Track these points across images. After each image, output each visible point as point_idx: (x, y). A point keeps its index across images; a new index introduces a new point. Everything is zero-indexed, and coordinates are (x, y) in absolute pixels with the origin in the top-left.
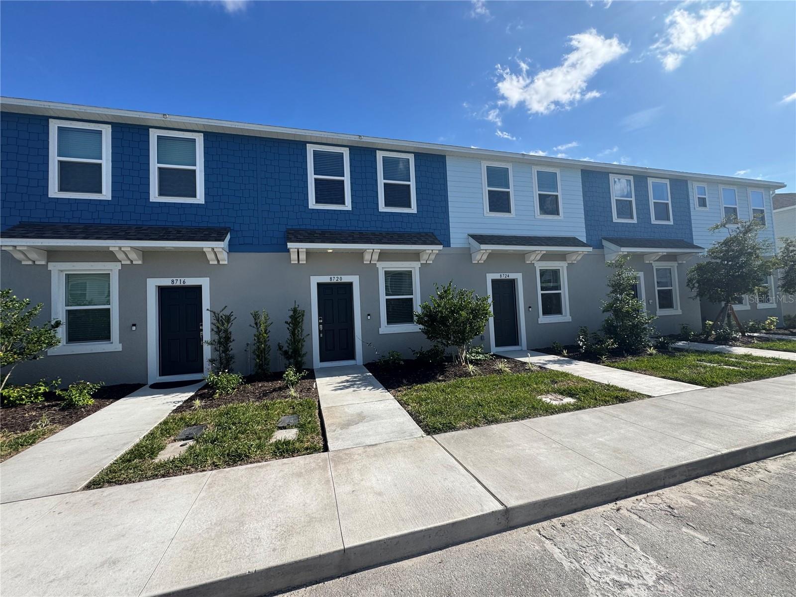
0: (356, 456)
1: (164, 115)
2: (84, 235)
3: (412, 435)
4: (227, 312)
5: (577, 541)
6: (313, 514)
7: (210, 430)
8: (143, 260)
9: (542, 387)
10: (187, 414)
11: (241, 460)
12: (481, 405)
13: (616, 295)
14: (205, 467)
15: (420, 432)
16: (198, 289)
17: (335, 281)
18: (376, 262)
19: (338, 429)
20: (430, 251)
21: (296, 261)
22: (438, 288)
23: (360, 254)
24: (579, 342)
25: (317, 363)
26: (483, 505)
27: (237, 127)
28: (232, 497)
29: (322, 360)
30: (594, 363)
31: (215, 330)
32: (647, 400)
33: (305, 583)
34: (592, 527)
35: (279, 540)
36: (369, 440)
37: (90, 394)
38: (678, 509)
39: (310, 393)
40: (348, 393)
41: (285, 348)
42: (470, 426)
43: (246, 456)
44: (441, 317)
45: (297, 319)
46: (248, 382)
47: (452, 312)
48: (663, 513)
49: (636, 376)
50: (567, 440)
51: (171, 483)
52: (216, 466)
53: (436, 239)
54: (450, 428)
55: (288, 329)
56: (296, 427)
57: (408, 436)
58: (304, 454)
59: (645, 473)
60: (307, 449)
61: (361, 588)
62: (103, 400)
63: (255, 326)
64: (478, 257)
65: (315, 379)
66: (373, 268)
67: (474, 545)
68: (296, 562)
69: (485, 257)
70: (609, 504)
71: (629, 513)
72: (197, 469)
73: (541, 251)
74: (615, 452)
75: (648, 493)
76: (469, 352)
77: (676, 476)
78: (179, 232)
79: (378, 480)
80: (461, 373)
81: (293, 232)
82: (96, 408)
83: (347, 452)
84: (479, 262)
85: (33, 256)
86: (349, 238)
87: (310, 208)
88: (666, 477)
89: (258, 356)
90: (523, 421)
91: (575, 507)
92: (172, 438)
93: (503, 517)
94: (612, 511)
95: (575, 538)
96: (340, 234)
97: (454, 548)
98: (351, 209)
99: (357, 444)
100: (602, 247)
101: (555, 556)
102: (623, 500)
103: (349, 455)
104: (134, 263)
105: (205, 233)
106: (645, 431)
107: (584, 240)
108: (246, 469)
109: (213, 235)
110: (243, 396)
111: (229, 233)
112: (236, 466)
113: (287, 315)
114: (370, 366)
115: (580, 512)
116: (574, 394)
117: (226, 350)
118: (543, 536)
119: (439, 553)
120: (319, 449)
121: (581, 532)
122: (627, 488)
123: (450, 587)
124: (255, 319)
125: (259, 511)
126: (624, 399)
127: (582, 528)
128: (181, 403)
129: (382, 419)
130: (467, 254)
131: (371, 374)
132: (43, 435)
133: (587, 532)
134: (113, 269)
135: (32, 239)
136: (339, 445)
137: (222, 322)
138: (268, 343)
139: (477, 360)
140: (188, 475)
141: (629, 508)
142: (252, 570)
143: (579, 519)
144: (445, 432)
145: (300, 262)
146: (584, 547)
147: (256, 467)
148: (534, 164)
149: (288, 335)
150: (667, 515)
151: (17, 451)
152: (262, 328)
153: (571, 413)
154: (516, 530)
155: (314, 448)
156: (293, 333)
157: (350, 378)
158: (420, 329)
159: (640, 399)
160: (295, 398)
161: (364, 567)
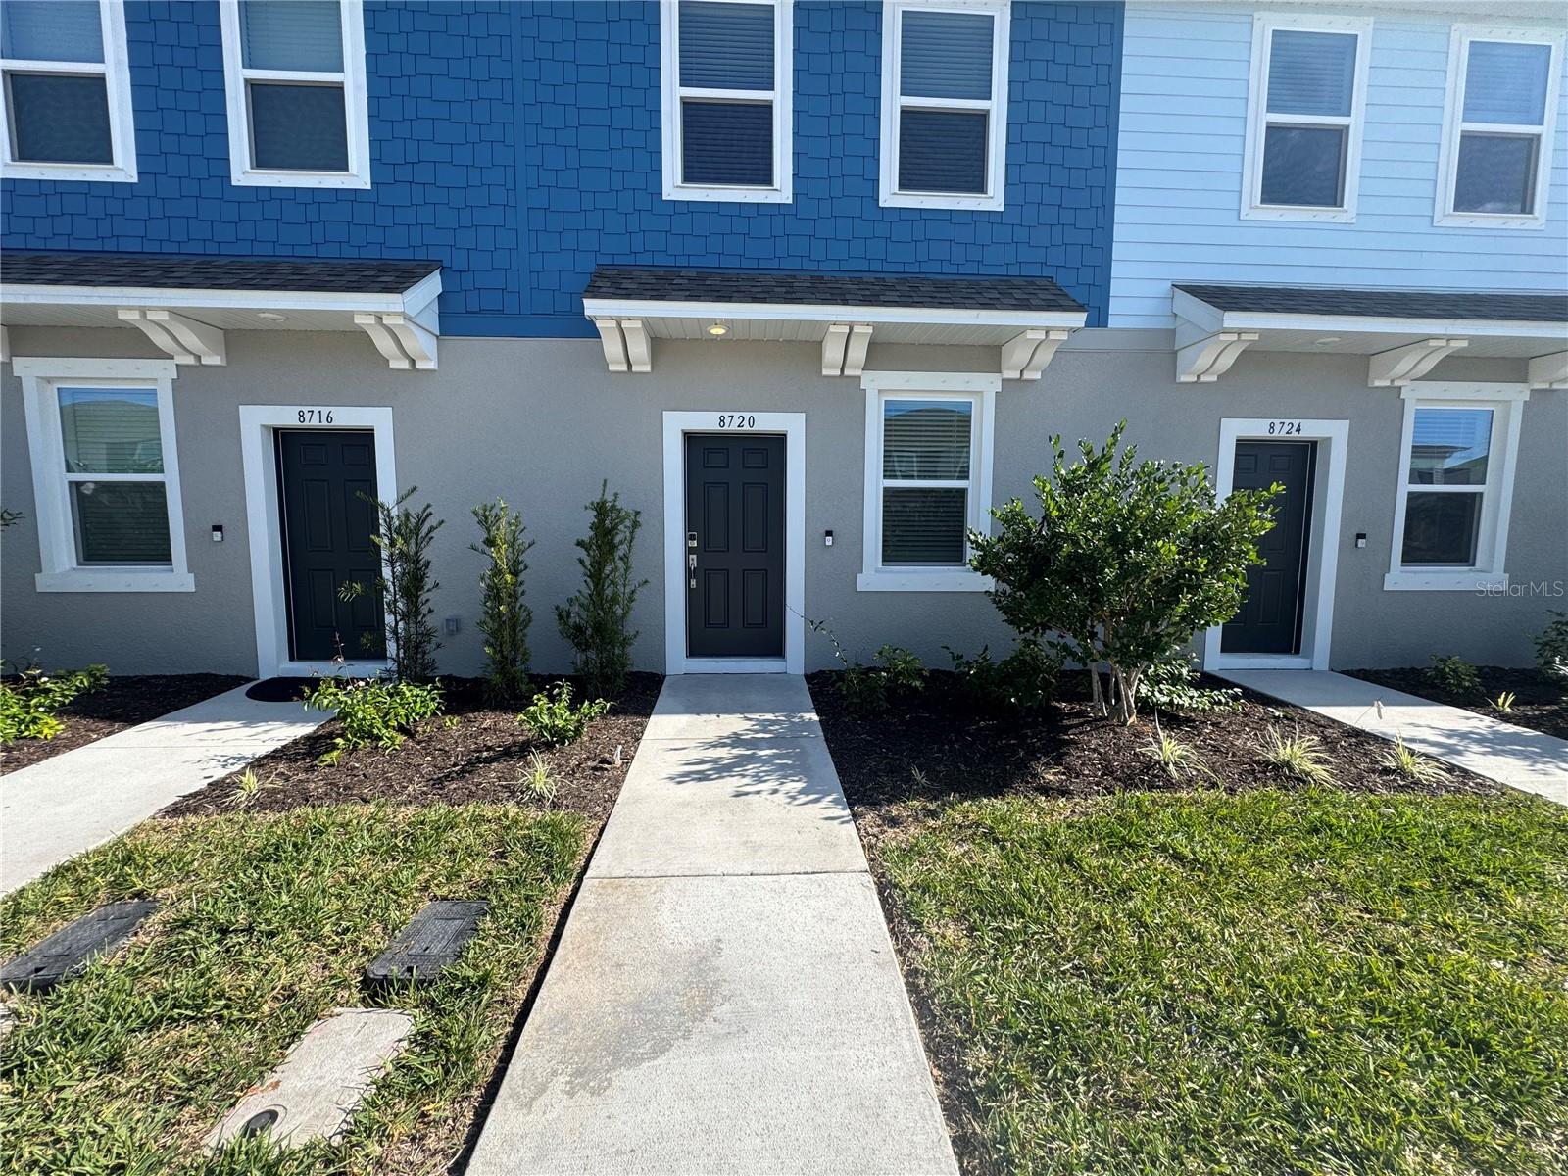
8: (224, 353)
16: (364, 439)
17: (734, 427)
18: (859, 373)
20: (1041, 332)
21: (620, 363)
23: (807, 347)
25: (677, 658)
29: (694, 651)
39: (599, 778)
45: (611, 532)
53: (1066, 295)
62: (96, 725)
64: (1204, 361)
65: (648, 716)
66: (849, 390)
69: (1227, 361)
73: (1450, 339)
80: (1130, 768)
81: (613, 271)
84: (1203, 379)
86: (776, 289)
87: (664, 196)
89: (494, 639)
96: (751, 280)
98: (790, 201)
104: (204, 362)
124: (486, 529)
130: (1160, 351)
131: (816, 718)
134: (157, 377)
138: (520, 602)
145: (635, 369)
148: (1459, 21)
149: (581, 583)
156: (596, 576)
157: (749, 725)
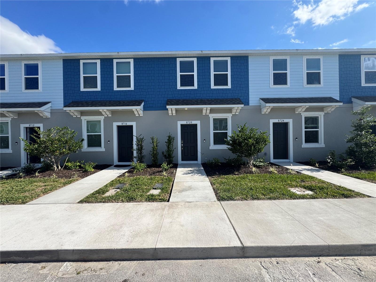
0: (180, 206)
1: (118, 52)
2: (91, 105)
3: (210, 200)
4: (141, 137)
5: (282, 274)
6: (150, 229)
7: (127, 186)
8: (112, 114)
9: (294, 183)
10: (121, 179)
11: (133, 200)
12: (252, 189)
13: (357, 132)
14: (119, 201)
15: (215, 199)
16: (131, 127)
17: (189, 123)
18: (208, 114)
19: (177, 192)
20: (237, 108)
21: (171, 114)
22: (239, 127)
23: (201, 110)
24: (328, 160)
25: (180, 161)
26: (231, 242)
27: (146, 54)
28: (123, 215)
29: (182, 160)
30: (336, 172)
31: (137, 144)
32: (366, 199)
33: (137, 259)
34: (297, 268)
35: (131, 238)
36: (189, 199)
37: (92, 167)
38: (365, 272)
39: (172, 174)
40: (188, 176)
41: (165, 154)
42: (242, 199)
43: (134, 199)
44: (239, 142)
45: (170, 140)
46: (148, 167)
47: (245, 139)
48: (352, 271)
49: (364, 183)
50: (298, 215)
51: (104, 205)
52: (123, 201)
53: (241, 101)
54: (230, 199)
55: (166, 145)
56: (160, 189)
57: (208, 200)
58: (158, 202)
59: (345, 244)
60: (160, 199)
61: (159, 268)
62: (97, 170)
63: (152, 143)
64: (265, 110)
65: (177, 168)
66: (207, 117)
67: (221, 261)
68: (134, 249)
69: (269, 110)
70: (314, 257)
71: (326, 266)
72: (115, 201)
73: (305, 106)
74: (328, 227)
75: (345, 256)
76: (255, 161)
77: (371, 250)
78: (124, 103)
79: (184, 219)
80: (248, 172)
81: (170, 100)
82: (94, 173)
83: (177, 203)
84: (266, 113)
85: (76, 114)
86: (195, 103)
87: (178, 89)
88: (362, 250)
89: (153, 157)
90: (274, 201)
91: (289, 254)
92: (113, 187)
93: (241, 251)
94: (314, 262)
95: (282, 272)
96: (191, 101)
97: (211, 260)
98: (197, 88)
99: (183, 201)
100: (352, 102)
101: (265, 279)
102: (325, 257)
103: (177, 205)
104: (109, 116)
105: (133, 103)
106: (356, 218)
107: (338, 99)
108: (133, 204)
109: (136, 104)
110: (145, 174)
111: (143, 102)
112: (130, 202)
113: (166, 139)
114: (204, 165)
115: (292, 258)
116: (313, 189)
117: (141, 153)
118: (263, 266)
119: (202, 261)
120: (166, 200)
121: (288, 270)
122: (329, 250)
123: (200, 279)
124: (152, 140)
125: (130, 223)
126: (348, 196)
127: (290, 267)
128: (122, 174)
129: (199, 190)
130: (259, 109)
131: (203, 168)
132: (74, 181)
133: (291, 270)
134: (101, 118)
135: (75, 108)
136: (175, 200)
137: (140, 141)
138: (157, 151)
139: (259, 165)
140: (112, 203)
141: (327, 263)
142: (116, 248)
143: (289, 262)
144: (228, 201)
145: (173, 115)
146: (286, 279)
147: (137, 204)
148: (304, 55)
149: (166, 148)
150: (355, 274)
151: (65, 185)
152: (155, 144)
153: (307, 200)
154: (248, 259)
155: (163, 200)
156: (168, 147)
157: (192, 169)
158: (227, 148)
159: (361, 197)
160: (165, 176)
161: (165, 258)
